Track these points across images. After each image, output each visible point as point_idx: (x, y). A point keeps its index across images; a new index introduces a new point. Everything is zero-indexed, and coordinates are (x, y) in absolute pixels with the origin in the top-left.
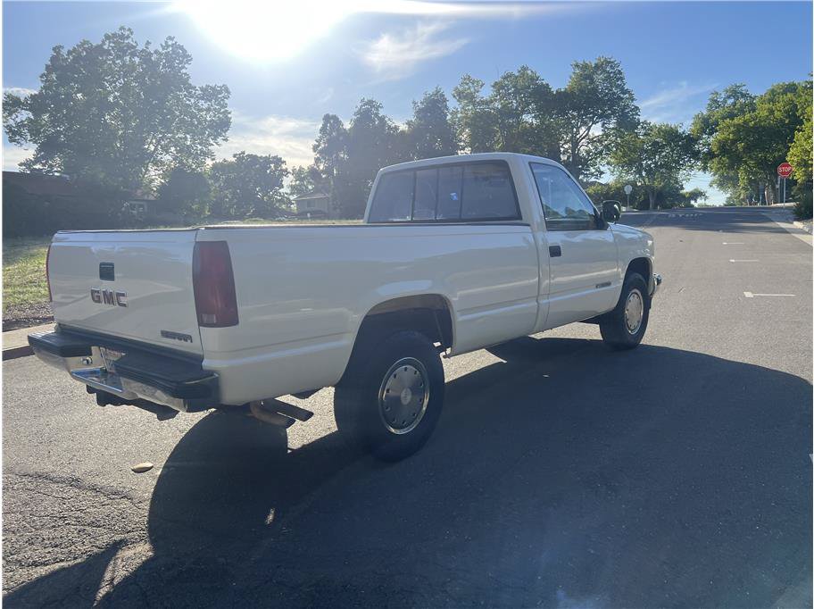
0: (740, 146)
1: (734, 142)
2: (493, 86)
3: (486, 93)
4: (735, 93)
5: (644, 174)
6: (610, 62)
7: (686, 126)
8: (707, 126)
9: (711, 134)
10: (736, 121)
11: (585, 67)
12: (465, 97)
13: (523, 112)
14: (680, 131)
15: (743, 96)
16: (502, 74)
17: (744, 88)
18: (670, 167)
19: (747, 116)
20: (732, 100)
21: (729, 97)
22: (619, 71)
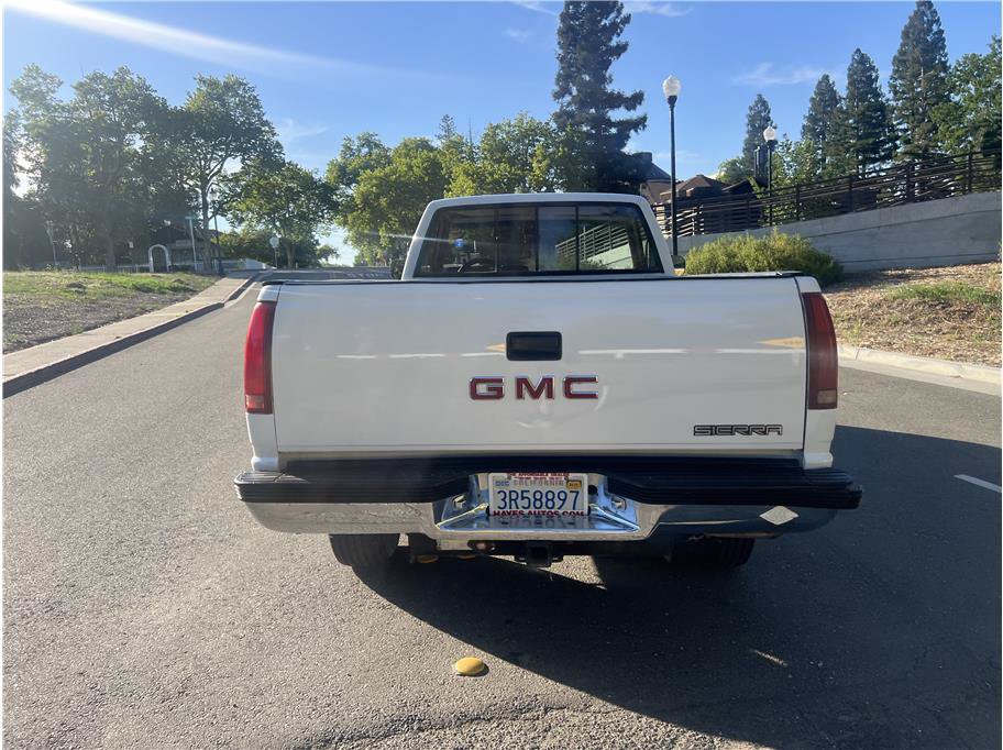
0: (383, 201)
1: (378, 196)
2: (76, 88)
3: (66, 96)
4: (368, 142)
5: (278, 224)
6: (241, 84)
7: (321, 174)
8: (346, 175)
9: (348, 185)
10: (377, 172)
11: (213, 84)
12: (33, 97)
13: (130, 130)
14: (316, 177)
15: (377, 146)
16: (90, 73)
17: (377, 138)
18: (308, 220)
19: (387, 169)
20: (367, 150)
21: (363, 146)
22: (255, 97)
